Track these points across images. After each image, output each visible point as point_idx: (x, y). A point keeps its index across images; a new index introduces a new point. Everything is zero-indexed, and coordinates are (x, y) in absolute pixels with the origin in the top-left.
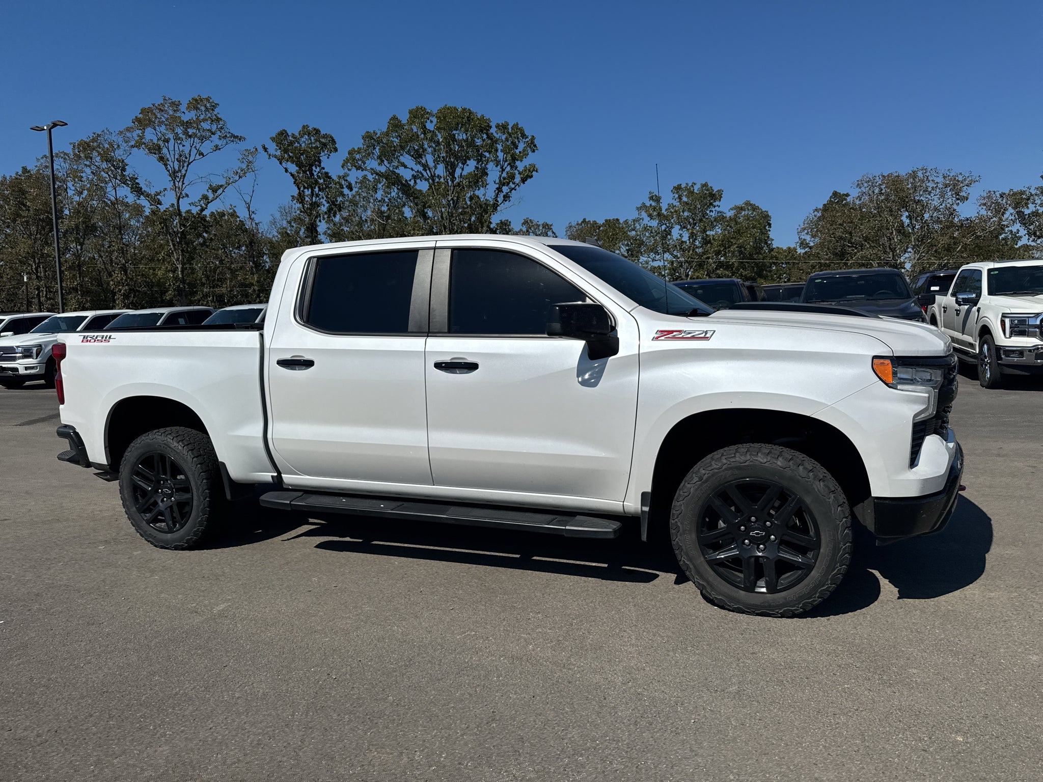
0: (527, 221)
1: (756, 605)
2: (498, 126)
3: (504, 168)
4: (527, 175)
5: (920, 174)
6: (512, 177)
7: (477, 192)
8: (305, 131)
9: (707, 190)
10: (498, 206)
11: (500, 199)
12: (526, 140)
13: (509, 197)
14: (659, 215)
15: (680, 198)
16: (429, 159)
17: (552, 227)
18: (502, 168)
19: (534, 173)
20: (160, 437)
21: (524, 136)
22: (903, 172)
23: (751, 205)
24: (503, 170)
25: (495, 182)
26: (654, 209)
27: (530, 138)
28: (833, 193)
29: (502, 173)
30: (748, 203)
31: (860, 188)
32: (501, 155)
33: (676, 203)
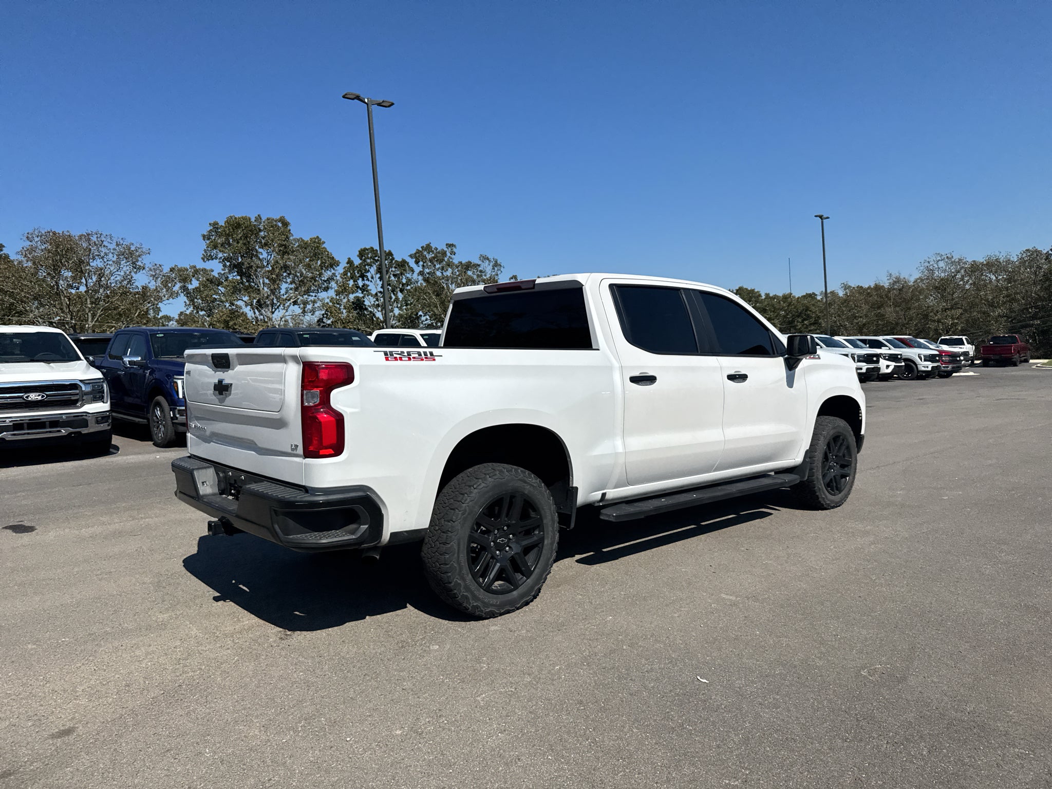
1: (836, 502)
5: (94, 239)
31: (30, 241)
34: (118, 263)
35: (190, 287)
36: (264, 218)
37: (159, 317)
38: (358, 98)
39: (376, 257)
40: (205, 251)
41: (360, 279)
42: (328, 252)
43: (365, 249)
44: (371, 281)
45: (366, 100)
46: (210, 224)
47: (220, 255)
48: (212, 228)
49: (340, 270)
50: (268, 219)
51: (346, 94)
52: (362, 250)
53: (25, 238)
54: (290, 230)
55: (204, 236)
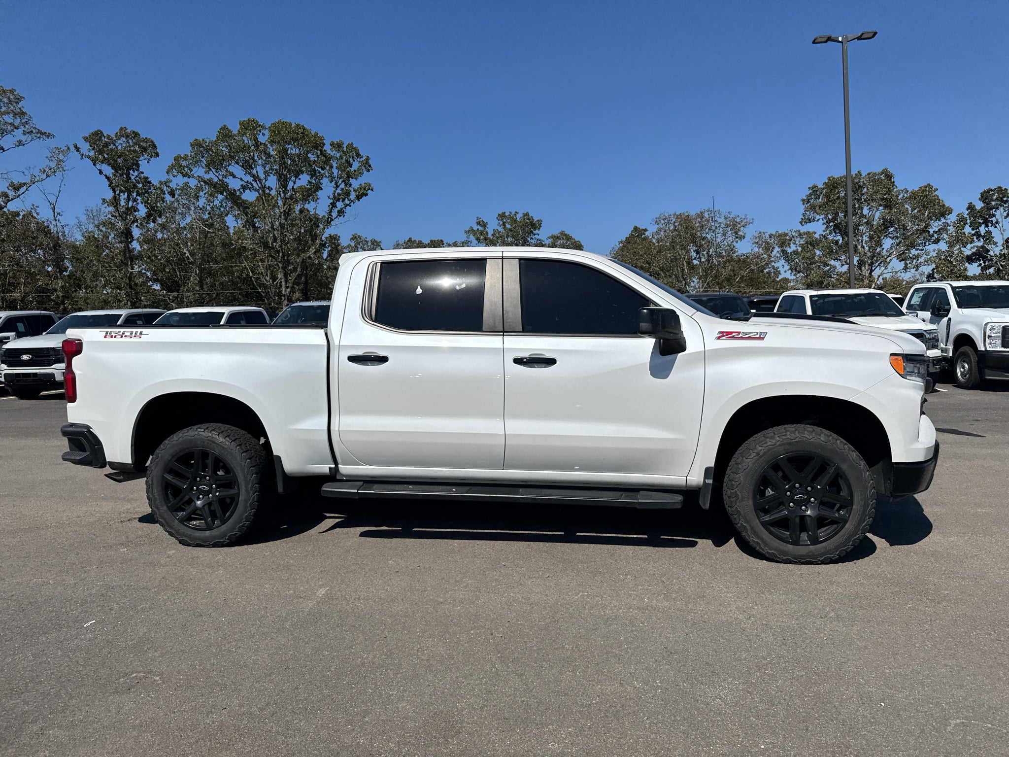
0: (356, 237)
1: (802, 555)
2: (332, 144)
3: (338, 184)
4: (363, 193)
5: (706, 215)
6: (348, 194)
7: (306, 206)
8: (123, 133)
9: (528, 219)
10: (333, 220)
11: (334, 214)
12: (362, 160)
13: (344, 212)
14: (486, 239)
15: (504, 224)
16: (260, 171)
17: (381, 244)
18: (336, 183)
19: (369, 192)
20: (203, 434)
21: (358, 155)
22: (693, 213)
23: (565, 235)
24: (337, 187)
25: (329, 198)
26: (482, 233)
27: (365, 158)
28: (634, 228)
29: (336, 189)
30: (563, 233)
31: (658, 224)
32: (335, 171)
33: (501, 229)
34: (724, 234)
35: (789, 250)
36: (864, 174)
37: (778, 280)
38: (829, 39)
39: (1004, 197)
40: (804, 215)
41: (983, 226)
42: (939, 200)
43: (990, 190)
44: (996, 227)
45: (840, 39)
46: (809, 188)
47: (818, 217)
48: (811, 191)
49: (952, 218)
50: (869, 174)
51: (815, 40)
52: (985, 191)
53: (654, 222)
54: (894, 182)
55: (803, 200)
